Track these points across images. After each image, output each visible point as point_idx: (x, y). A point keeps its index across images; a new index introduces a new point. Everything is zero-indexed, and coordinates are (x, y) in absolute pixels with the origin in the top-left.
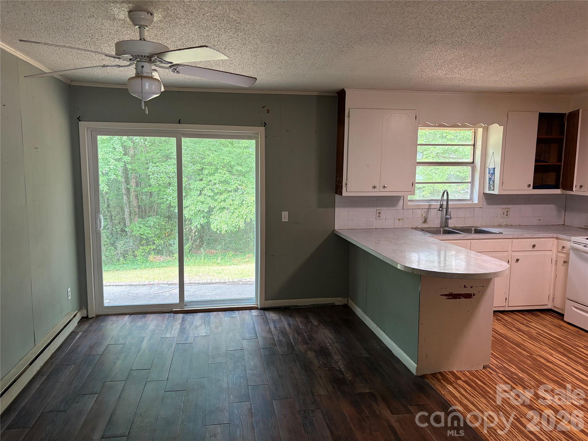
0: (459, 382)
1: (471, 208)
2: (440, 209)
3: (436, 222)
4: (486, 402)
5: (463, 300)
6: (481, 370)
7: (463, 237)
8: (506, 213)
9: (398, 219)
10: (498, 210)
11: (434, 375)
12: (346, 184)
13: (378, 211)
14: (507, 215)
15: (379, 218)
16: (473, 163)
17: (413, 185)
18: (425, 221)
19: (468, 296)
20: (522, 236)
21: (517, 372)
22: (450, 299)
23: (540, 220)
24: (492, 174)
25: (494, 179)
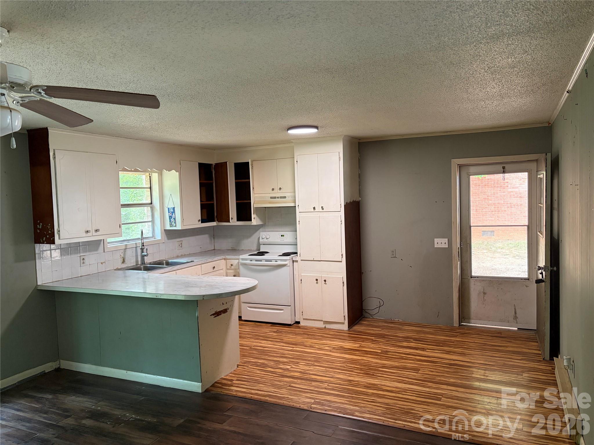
0: (234, 382)
1: (157, 244)
2: (142, 247)
3: (132, 261)
4: (264, 386)
5: (223, 315)
6: (237, 369)
7: (171, 269)
8: (180, 245)
9: (101, 263)
10: (175, 242)
11: (213, 386)
12: (59, 231)
13: (82, 258)
14: (181, 247)
15: (83, 265)
16: (151, 203)
17: (120, 227)
18: (124, 262)
19: (225, 311)
20: (207, 261)
21: (256, 361)
22: (216, 317)
23: (201, 248)
24: (172, 212)
25: (175, 217)
